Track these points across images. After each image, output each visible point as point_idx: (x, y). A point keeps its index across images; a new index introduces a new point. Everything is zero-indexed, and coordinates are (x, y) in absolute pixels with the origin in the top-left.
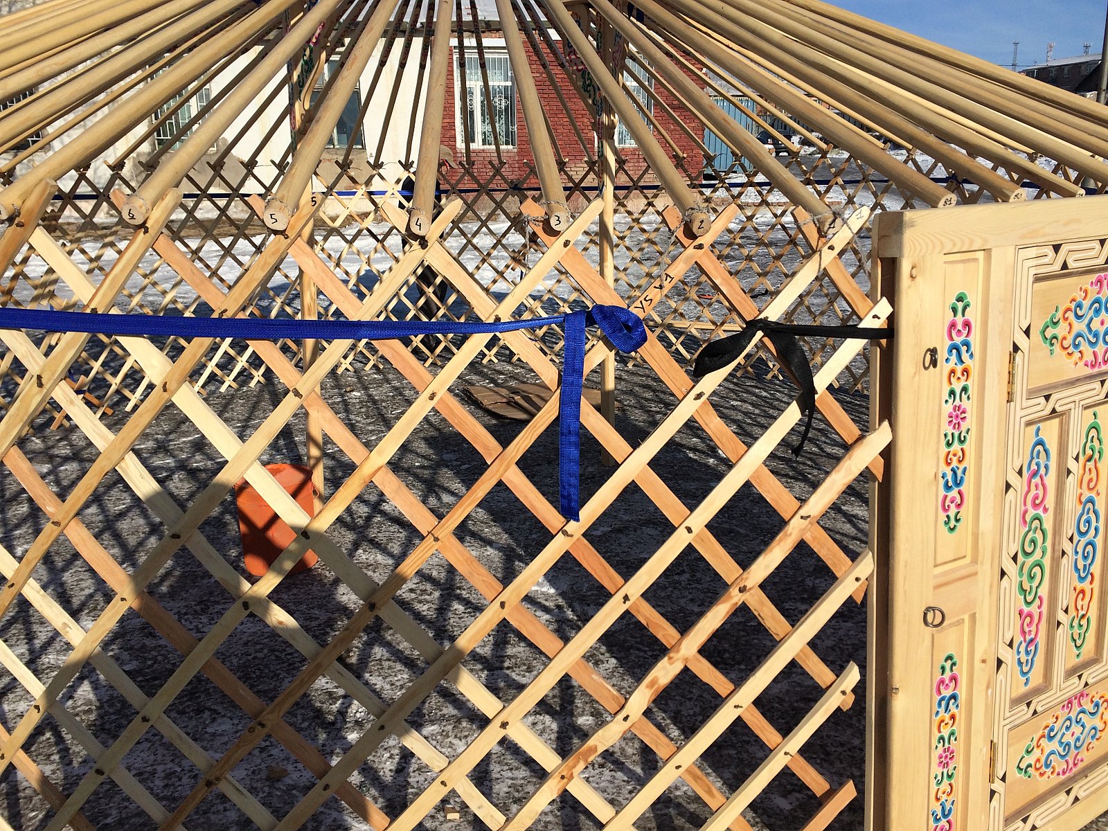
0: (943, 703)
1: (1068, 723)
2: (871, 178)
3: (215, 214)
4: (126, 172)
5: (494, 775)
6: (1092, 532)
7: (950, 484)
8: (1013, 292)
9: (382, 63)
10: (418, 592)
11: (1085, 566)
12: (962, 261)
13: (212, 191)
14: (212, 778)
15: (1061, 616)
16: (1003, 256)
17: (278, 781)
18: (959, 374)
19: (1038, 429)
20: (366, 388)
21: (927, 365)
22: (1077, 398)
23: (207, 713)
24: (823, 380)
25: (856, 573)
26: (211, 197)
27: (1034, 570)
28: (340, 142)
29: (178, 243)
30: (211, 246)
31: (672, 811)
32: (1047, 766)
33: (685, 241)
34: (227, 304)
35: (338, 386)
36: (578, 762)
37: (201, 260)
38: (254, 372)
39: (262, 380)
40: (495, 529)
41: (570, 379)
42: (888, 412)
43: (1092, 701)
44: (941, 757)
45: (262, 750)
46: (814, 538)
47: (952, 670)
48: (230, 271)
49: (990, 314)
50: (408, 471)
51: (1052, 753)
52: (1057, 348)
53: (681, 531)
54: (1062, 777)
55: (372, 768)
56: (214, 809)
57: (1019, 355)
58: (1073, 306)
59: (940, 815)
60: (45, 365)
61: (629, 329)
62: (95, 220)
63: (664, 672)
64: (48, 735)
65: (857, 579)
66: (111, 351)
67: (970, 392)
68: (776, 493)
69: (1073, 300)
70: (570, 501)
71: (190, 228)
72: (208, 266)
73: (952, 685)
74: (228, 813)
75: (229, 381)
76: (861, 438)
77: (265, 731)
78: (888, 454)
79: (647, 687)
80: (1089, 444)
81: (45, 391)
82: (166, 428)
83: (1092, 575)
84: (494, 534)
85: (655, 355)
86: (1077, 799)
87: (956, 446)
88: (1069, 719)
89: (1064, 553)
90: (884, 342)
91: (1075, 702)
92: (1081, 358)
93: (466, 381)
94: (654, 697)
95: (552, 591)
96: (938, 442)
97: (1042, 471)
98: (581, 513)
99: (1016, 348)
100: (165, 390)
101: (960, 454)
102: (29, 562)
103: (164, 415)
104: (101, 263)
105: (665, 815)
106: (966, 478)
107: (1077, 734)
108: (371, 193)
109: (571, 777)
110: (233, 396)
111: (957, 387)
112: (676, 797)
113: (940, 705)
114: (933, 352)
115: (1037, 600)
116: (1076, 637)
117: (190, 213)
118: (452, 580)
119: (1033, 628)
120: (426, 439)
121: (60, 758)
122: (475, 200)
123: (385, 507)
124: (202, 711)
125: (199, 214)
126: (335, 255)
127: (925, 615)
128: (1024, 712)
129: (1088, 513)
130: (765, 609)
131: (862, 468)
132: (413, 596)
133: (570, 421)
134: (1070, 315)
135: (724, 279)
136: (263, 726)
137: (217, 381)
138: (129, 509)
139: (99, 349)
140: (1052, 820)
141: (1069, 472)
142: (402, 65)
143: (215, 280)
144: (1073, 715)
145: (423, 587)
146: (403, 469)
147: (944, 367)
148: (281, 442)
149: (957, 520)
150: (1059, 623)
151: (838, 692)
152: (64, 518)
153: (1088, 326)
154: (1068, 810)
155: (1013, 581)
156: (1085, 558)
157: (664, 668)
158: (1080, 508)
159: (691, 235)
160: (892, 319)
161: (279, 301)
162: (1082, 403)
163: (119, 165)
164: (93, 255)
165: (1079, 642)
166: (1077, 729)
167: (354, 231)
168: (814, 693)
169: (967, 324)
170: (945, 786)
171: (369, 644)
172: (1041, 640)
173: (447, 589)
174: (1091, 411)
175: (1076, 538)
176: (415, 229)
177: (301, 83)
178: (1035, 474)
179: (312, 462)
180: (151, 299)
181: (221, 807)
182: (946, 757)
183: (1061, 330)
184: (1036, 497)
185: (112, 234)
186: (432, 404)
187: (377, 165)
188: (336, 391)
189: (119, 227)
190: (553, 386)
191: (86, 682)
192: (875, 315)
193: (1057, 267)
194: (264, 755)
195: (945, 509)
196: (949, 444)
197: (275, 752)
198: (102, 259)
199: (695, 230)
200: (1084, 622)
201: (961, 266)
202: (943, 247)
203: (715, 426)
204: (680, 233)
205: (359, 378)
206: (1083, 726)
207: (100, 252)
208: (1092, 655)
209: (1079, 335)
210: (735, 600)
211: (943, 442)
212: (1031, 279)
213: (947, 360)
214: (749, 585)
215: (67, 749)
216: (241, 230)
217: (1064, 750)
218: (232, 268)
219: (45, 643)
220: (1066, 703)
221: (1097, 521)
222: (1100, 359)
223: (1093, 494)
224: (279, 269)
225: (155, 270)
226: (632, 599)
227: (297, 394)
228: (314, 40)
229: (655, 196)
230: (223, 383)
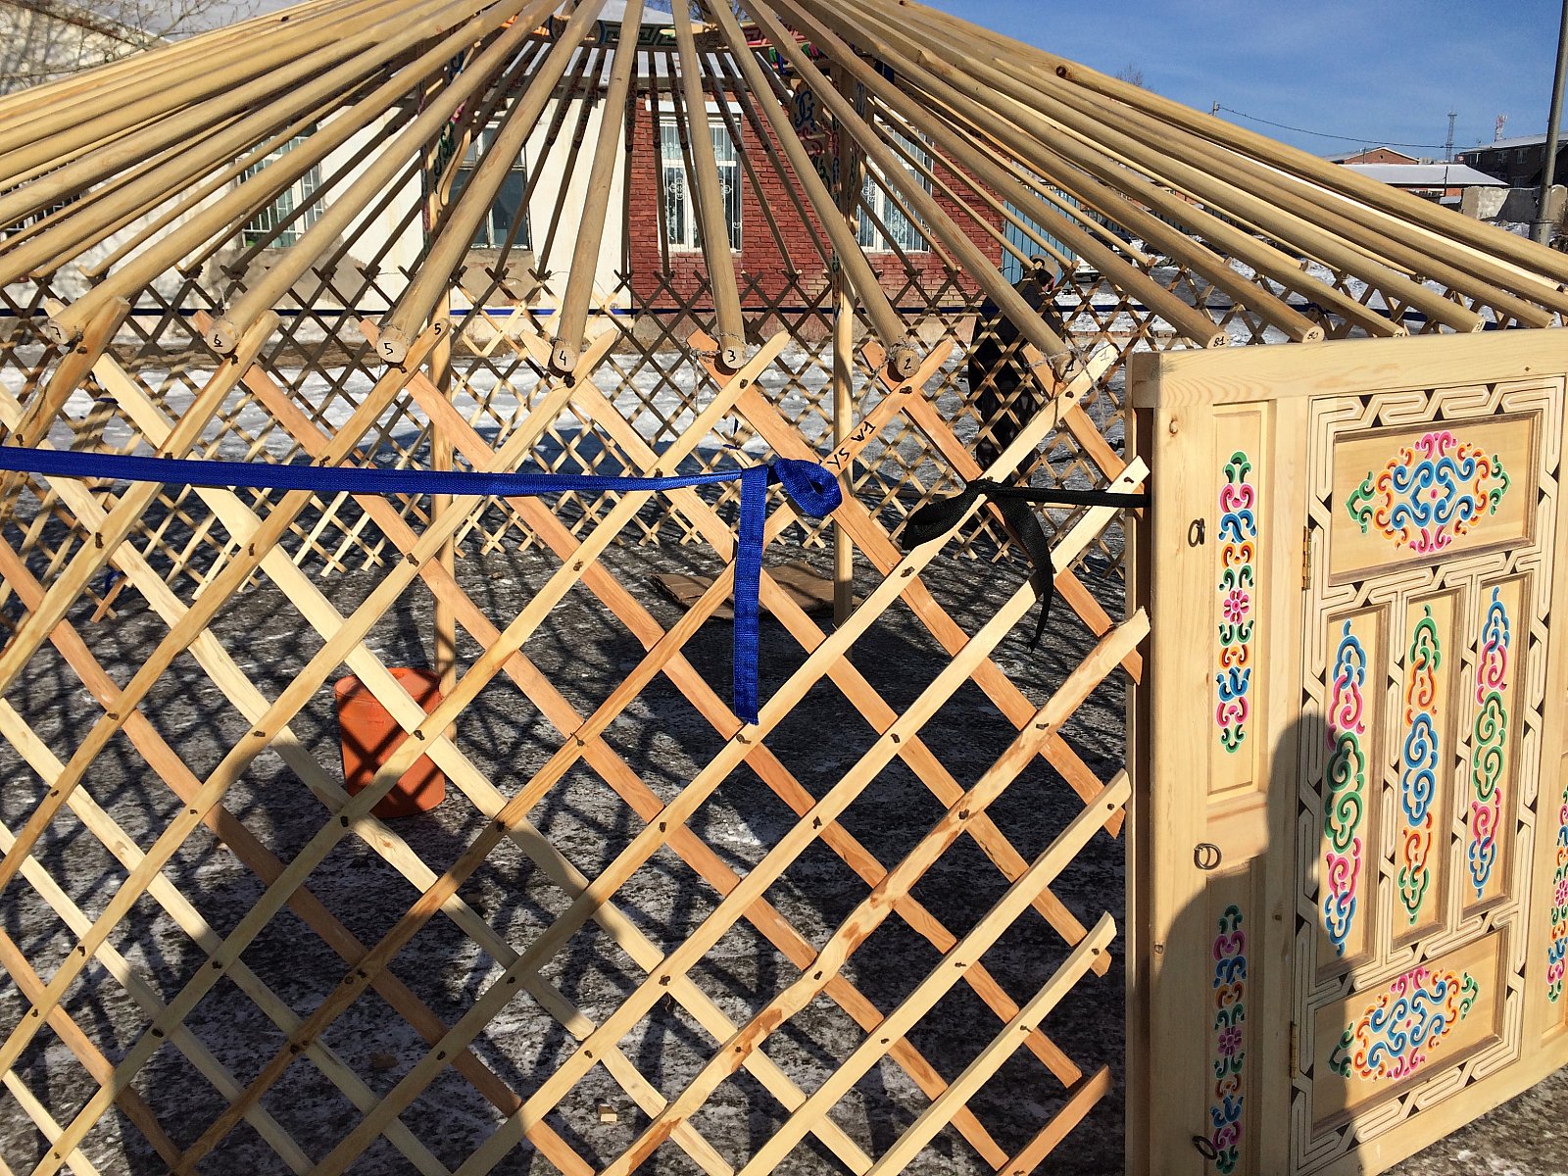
0: (1225, 969)
1: (1401, 1008)
2: (1206, 303)
3: (321, 336)
4: (202, 280)
5: (665, 1071)
6: (1428, 760)
7: (1228, 690)
8: (1307, 453)
9: (550, 141)
10: (578, 840)
11: (1418, 804)
12: (1240, 414)
13: (319, 305)
14: (299, 1042)
15: (1385, 866)
16: (1294, 408)
17: (384, 1072)
18: (1237, 553)
19: (1348, 626)
20: (520, 575)
21: (1193, 541)
22: (1399, 588)
23: (294, 987)
24: (1062, 556)
25: (1109, 798)
26: (318, 315)
27: (1346, 806)
28: (496, 241)
29: (270, 374)
30: (314, 379)
31: (893, 1118)
32: (1373, 1063)
33: (891, 384)
34: (328, 451)
35: (483, 572)
36: (758, 1031)
37: (301, 398)
38: (368, 550)
39: (379, 561)
40: (684, 762)
41: (747, 548)
42: (1146, 598)
43: (1434, 982)
44: (1222, 1039)
45: (365, 1034)
46: (1055, 754)
47: (1235, 927)
48: (338, 413)
49: (1277, 480)
50: (572, 684)
51: (1379, 1046)
52: (1371, 523)
53: (887, 739)
54: (1394, 1080)
55: (506, 1059)
56: (300, 1104)
57: (1316, 534)
58: (1392, 472)
59: (1223, 1115)
60: (106, 521)
61: (820, 489)
62: (160, 342)
63: (866, 918)
64: (86, 1010)
65: (1110, 807)
66: (176, 519)
67: (1252, 575)
68: (1005, 696)
69: (1393, 465)
70: (746, 699)
71: (287, 354)
72: (309, 407)
73: (1237, 946)
74: (318, 1110)
75: (334, 561)
76: (1113, 628)
77: (368, 981)
78: (1146, 647)
79: (845, 936)
80: (1420, 647)
81: (104, 551)
82: (247, 622)
83: (1429, 815)
84: (683, 769)
85: (853, 521)
86: (1415, 1110)
87: (1236, 643)
88: (1403, 1003)
89: (1386, 785)
90: (1140, 511)
91: (1410, 981)
92: (1405, 538)
93: (657, 567)
94: (853, 949)
95: (756, 842)
96: (1211, 637)
97: (1355, 678)
98: (760, 714)
99: (1313, 523)
100: (252, 554)
101: (1242, 652)
102: (77, 765)
103: (244, 605)
104: (165, 400)
105: (884, 1121)
106: (1249, 683)
107: (1415, 1023)
108: (533, 312)
109: (749, 1050)
110: (339, 583)
111: (1236, 569)
112: (900, 1101)
113: (1220, 972)
114: (1200, 524)
115: (1352, 844)
116: (1409, 895)
117: (288, 335)
118: (624, 826)
119: (1348, 880)
120: (597, 643)
121: (102, 1039)
122: (674, 324)
123: (539, 731)
124: (288, 985)
125: (299, 336)
126: (482, 394)
127: (1197, 853)
128: (1336, 989)
129: (1421, 735)
130: (993, 841)
131: (1115, 665)
132: (571, 845)
133: (749, 600)
134: (1389, 484)
135: (938, 430)
136: (363, 975)
137: (318, 561)
138: (195, 728)
139: (157, 517)
140: (1382, 1133)
141: (1391, 681)
142: (577, 144)
143: (319, 425)
144: (1408, 998)
145: (584, 835)
146: (565, 682)
147: (1215, 545)
148: (403, 644)
149: (1239, 737)
150: (1382, 876)
151: (1089, 951)
152: (123, 710)
153: (1414, 498)
154: (1402, 1123)
155: (1317, 816)
156: (1419, 793)
157: (867, 912)
158: (1410, 728)
159: (896, 376)
160: (1149, 482)
161: (405, 454)
162: (1406, 594)
163: (195, 270)
164: (156, 388)
165: (1413, 903)
166: (1415, 1018)
167: (509, 363)
168: (1059, 950)
169: (1247, 492)
170: (1229, 1077)
171: (509, 905)
172: (1359, 895)
173: (617, 837)
174: (1422, 604)
175: (1404, 766)
176: (559, 364)
177: (438, 170)
178: (1345, 682)
179: (441, 667)
180: (230, 450)
181: (309, 1102)
182: (1230, 1039)
183: (1376, 502)
184: (1347, 712)
185: (182, 362)
186: (578, 575)
187: (542, 275)
188: (480, 577)
189: (192, 353)
190: (727, 556)
191: (136, 945)
192: (1129, 478)
193: (1367, 423)
194: (367, 1040)
195: (1223, 721)
196: (1226, 640)
197: (381, 1037)
198: (169, 393)
199: (900, 370)
200: (1419, 876)
201: (1237, 419)
202: (1212, 396)
203: (928, 610)
204: (884, 373)
205: (512, 561)
206: (1422, 1013)
207: (166, 385)
208: (1432, 920)
209: (1401, 509)
210: (954, 828)
211: (1219, 637)
212: (1331, 438)
213: (1221, 535)
214: (972, 809)
215: (111, 1029)
216: (358, 357)
217: (1397, 1043)
218: (343, 409)
219: (83, 895)
220: (1397, 980)
221: (1434, 746)
222: (1432, 540)
223: (1427, 711)
224: (406, 412)
225: (238, 411)
226: (825, 823)
227: (413, 560)
228: (456, 116)
229: (919, 322)
230: (325, 564)
